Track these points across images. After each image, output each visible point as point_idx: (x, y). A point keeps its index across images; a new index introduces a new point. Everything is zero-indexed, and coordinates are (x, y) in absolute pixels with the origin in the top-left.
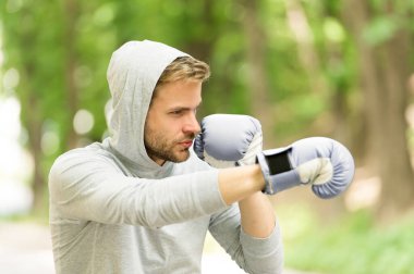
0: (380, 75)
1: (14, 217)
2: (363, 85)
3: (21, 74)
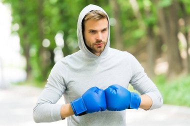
0: (166, 20)
1: (19, 83)
2: (159, 24)
3: (20, 26)
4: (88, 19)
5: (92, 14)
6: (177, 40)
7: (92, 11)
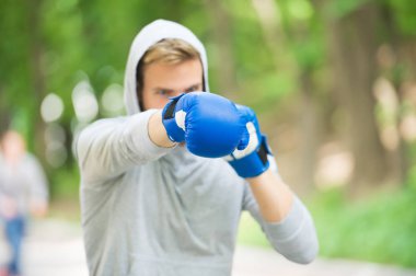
4: (152, 61)
5: (163, 50)
6: (372, 102)
7: (163, 40)
